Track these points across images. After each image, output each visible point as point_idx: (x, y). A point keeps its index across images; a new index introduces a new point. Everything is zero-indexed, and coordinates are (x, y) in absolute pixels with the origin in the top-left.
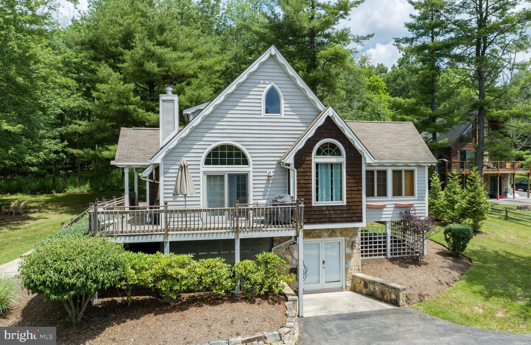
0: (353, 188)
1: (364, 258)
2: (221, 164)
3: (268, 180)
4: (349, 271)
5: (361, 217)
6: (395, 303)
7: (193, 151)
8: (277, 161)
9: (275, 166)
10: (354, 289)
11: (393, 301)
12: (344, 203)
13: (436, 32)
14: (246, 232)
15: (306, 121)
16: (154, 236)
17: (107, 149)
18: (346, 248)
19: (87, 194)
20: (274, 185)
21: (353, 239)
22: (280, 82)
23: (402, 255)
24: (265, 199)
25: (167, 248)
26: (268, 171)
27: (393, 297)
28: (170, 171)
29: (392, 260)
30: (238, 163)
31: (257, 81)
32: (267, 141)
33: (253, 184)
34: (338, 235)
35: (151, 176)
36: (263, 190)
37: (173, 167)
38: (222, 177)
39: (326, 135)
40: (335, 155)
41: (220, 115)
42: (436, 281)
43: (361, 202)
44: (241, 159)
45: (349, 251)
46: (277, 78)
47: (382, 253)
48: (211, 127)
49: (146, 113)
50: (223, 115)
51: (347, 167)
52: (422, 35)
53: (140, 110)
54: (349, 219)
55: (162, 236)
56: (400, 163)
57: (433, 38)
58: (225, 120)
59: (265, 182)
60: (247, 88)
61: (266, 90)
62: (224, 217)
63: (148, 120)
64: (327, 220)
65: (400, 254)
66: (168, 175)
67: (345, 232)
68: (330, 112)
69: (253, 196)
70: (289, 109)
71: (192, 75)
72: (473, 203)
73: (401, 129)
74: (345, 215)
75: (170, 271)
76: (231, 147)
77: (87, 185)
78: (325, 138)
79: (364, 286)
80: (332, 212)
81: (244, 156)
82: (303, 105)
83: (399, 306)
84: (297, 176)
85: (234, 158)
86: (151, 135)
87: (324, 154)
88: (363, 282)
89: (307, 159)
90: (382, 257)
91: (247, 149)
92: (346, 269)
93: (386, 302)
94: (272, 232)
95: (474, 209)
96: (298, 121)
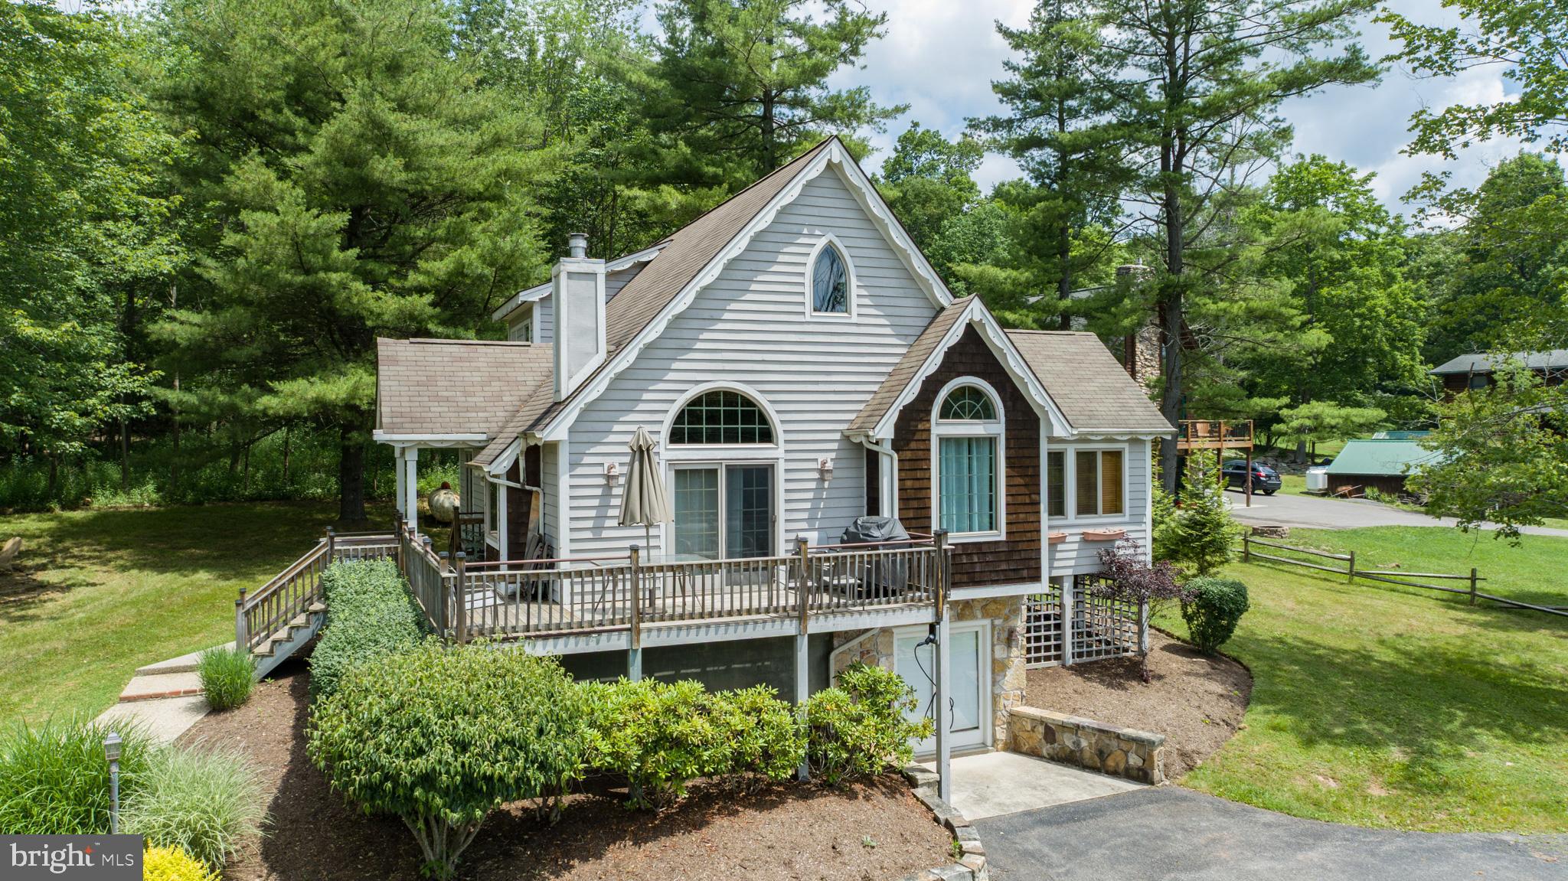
0: (1020, 499)
1: (1033, 665)
2: (726, 441)
3: (822, 480)
4: (1002, 701)
5: (1038, 569)
6: (1142, 775)
7: (641, 407)
8: (842, 431)
9: (835, 446)
10: (1014, 746)
11: (1135, 773)
12: (1000, 535)
13: (1070, 108)
14: (822, 618)
15: (906, 331)
16: (604, 636)
17: (271, 391)
18: (993, 645)
19: (151, 513)
20: (835, 493)
21: (1011, 623)
22: (846, 232)
23: (1094, 658)
24: (814, 529)
25: (636, 665)
26: (821, 457)
27: (1134, 760)
28: (587, 460)
29: (1080, 670)
30: (748, 438)
31: (795, 229)
32: (817, 382)
33: (787, 491)
34: (979, 614)
35: (513, 473)
36: (808, 505)
37: (592, 450)
38: (712, 473)
39: (961, 369)
40: (980, 418)
41: (706, 315)
42: (1202, 717)
43: (1038, 531)
44: (757, 426)
45: (1000, 652)
46: (840, 223)
47: (1053, 653)
48: (685, 344)
49: (370, 295)
50: (715, 314)
51: (1008, 448)
52: (1036, 114)
53: (358, 286)
54: (1012, 575)
55: (625, 636)
56: (1097, 435)
57: (1062, 122)
58: (720, 326)
59: (813, 485)
60: (770, 247)
61: (815, 252)
62: (717, 577)
63: (372, 312)
64: (965, 578)
65: (1089, 654)
66: (579, 471)
67: (993, 606)
68: (976, 310)
69: (787, 521)
70: (867, 301)
71: (480, 193)
72: (1204, 525)
73: (1073, 349)
74: (1004, 567)
75: (676, 729)
76: (731, 397)
77: (150, 487)
78: (959, 375)
79: (1045, 738)
80: (976, 559)
81: (763, 419)
82: (900, 292)
83: (1152, 783)
84: (900, 470)
85: (722, 426)
86: (461, 359)
87: (957, 416)
88: (1041, 729)
89: (920, 427)
90: (1053, 663)
91: (772, 402)
92: (995, 698)
93: (1114, 773)
94: (882, 615)
95: (1208, 539)
96: (888, 331)
